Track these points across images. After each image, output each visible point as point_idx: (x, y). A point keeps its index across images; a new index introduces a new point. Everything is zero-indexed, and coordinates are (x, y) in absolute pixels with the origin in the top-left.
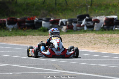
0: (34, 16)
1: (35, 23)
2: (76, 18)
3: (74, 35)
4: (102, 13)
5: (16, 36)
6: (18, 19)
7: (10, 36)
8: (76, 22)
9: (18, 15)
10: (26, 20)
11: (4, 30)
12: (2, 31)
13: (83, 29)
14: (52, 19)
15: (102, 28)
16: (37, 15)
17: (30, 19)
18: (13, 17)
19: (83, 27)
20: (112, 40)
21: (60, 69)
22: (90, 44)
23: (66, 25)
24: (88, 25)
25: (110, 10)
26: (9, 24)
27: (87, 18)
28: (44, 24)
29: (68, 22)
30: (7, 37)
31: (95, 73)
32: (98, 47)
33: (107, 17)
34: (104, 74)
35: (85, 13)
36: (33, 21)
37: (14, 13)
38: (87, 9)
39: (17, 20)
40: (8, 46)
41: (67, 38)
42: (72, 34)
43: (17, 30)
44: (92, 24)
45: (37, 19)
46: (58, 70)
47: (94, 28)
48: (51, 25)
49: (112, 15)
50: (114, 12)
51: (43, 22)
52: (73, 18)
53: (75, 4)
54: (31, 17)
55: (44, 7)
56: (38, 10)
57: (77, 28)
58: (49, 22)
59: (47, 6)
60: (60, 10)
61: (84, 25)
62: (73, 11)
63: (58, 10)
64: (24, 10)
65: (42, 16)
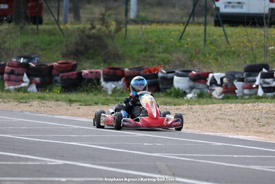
0: (159, 64)
1: (159, 79)
2: (241, 70)
3: (233, 105)
6: (126, 70)
8: (241, 80)
9: (128, 62)
10: (142, 72)
11: (96, 92)
13: (256, 93)
14: (194, 72)
16: (166, 63)
17: (150, 72)
18: (117, 66)
19: (255, 90)
23: (220, 85)
24: (265, 86)
26: (106, 80)
27: (264, 70)
28: (178, 82)
29: (225, 80)
36: (156, 76)
37: (118, 57)
38: (266, 51)
39: (123, 71)
41: (215, 112)
43: (122, 92)
44: (273, 84)
45: (165, 72)
48: (191, 84)
51: (176, 78)
52: (236, 70)
53: (243, 42)
54: (154, 67)
55: (181, 47)
56: (168, 53)
57: (243, 92)
58: (188, 78)
59: (188, 44)
60: (213, 55)
61: (257, 87)
62: (239, 56)
63: (210, 54)
64: (140, 51)
65: (176, 66)
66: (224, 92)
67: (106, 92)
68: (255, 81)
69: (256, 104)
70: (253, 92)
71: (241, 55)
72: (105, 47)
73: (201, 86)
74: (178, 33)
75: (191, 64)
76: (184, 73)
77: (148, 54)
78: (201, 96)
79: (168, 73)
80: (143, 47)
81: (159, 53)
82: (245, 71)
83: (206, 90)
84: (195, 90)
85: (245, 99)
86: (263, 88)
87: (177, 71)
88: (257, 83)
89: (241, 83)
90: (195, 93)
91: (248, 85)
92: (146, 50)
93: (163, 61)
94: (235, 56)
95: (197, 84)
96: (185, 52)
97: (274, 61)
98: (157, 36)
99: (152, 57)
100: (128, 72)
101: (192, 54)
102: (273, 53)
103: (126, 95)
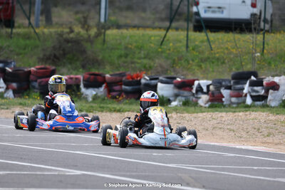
0: (140, 71)
1: (142, 86)
2: (230, 78)
3: (224, 114)
5: (102, 111)
6: (108, 76)
7: (90, 112)
8: (229, 88)
9: (108, 67)
10: (124, 79)
11: (76, 99)
13: (244, 102)
14: (179, 79)
15: (283, 101)
16: (147, 69)
17: (132, 78)
18: (97, 72)
19: (243, 98)
22: (259, 134)
23: (207, 93)
24: (254, 94)
26: (87, 86)
27: (253, 78)
28: (162, 89)
29: (211, 87)
32: (276, 141)
35: (248, 68)
36: (139, 83)
37: (97, 62)
38: (254, 59)
39: (104, 77)
41: (210, 120)
42: (221, 112)
43: (104, 99)
44: (262, 92)
45: (148, 78)
46: (191, 187)
47: (266, 101)
48: (176, 91)
51: (160, 85)
52: (222, 77)
53: (227, 48)
54: (135, 74)
55: (162, 52)
56: (150, 59)
57: (230, 101)
58: (172, 86)
59: (169, 50)
60: (197, 61)
61: (246, 95)
62: (223, 63)
63: (193, 60)
64: (120, 56)
65: (158, 72)
66: (210, 100)
67: (86, 99)
68: (244, 89)
69: (248, 113)
70: (241, 100)
71: (226, 61)
72: (83, 52)
73: (186, 93)
74: (157, 38)
75: (175, 71)
76: (169, 80)
77: (129, 59)
78: (186, 103)
79: (151, 79)
80: (123, 52)
81: (140, 58)
82: (233, 79)
83: (191, 97)
84: (179, 98)
85: (233, 108)
86: (252, 97)
87: (161, 78)
88: (245, 91)
89: (228, 91)
90: (180, 101)
91: (236, 93)
92: (126, 56)
93: (145, 67)
94: (219, 63)
95: (182, 91)
96: (167, 58)
97: (260, 68)
98: (136, 42)
99: (132, 63)
100: (109, 78)
101: (174, 60)
102: (258, 60)
103: (108, 102)
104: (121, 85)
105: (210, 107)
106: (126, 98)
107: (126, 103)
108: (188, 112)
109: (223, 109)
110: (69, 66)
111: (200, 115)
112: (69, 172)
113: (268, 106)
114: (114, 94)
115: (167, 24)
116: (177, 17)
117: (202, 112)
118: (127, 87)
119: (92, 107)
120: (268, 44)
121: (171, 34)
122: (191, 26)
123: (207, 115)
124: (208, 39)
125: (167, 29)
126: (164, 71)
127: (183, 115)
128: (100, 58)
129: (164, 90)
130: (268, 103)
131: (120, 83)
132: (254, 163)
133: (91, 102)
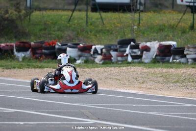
1: (56, 50)
2: (117, 44)
3: (112, 68)
4: (154, 36)
5: (29, 68)
6: (32, 43)
7: (21, 68)
8: (116, 50)
9: (32, 38)
10: (44, 45)
11: (11, 59)
12: (9, 61)
13: (127, 60)
14: (81, 45)
15: (153, 59)
16: (59, 38)
17: (49, 45)
18: (25, 41)
19: (126, 57)
20: (168, 78)
21: (92, 119)
22: (137, 82)
23: (101, 54)
24: (133, 54)
25: (166, 34)
26: (18, 51)
27: (132, 43)
29: (104, 50)
30: (15, 70)
31: (143, 125)
32: (148, 87)
33: (161, 43)
34: (157, 126)
35: (129, 36)
36: (54, 47)
37: (25, 34)
38: (132, 30)
39: (30, 44)
40: (16, 83)
41: (103, 73)
43: (30, 59)
44: (139, 53)
45: (60, 45)
46: (90, 119)
47: (141, 59)
48: (80, 53)
49: (168, 40)
50: (171, 36)
51: (68, 49)
52: (111, 43)
53: (114, 24)
54: (51, 41)
55: (70, 26)
56: (61, 31)
57: (117, 59)
58: (77, 50)
60: (93, 32)
61: (127, 55)
62: (111, 33)
63: (91, 32)
64: (41, 30)
65: (67, 40)
66: (103, 59)
67: (17, 59)
68: (125, 51)
69: (129, 67)
70: (124, 59)
71: (114, 32)
72: (16, 27)
73: (86, 54)
74: (66, 17)
75: (78, 39)
76: (75, 46)
77: (47, 32)
78: (86, 62)
79: (62, 45)
80: (43, 27)
81: (54, 31)
82: (119, 44)
83: (90, 57)
84: (82, 58)
85: (119, 64)
86: (132, 56)
87: (69, 44)
88: (127, 52)
89: (116, 53)
90: (82, 60)
91: (121, 54)
92: (45, 29)
93: (58, 37)
94: (109, 34)
95: (83, 53)
96: (73, 31)
97: (137, 36)
98: (52, 20)
99: (49, 34)
100: (33, 45)
101: (78, 32)
102: (136, 31)
103: (33, 61)
104: (42, 49)
105: (103, 64)
106: (45, 59)
107: (45, 62)
108: (88, 68)
109: (112, 65)
110: (6, 37)
111: (96, 69)
112: (6, 110)
113: (142, 63)
114: (37, 55)
115: (73, 7)
116: (80, 2)
117: (98, 67)
118: (46, 51)
119: (22, 65)
120: (142, 20)
121: (76, 14)
122: (89, 8)
123: (101, 69)
124: (101, 17)
125: (73, 11)
126: (71, 39)
127: (85, 70)
128: (27, 31)
129: (71, 52)
130: (143, 61)
131: (41, 48)
132: (133, 102)
133: (21, 62)
